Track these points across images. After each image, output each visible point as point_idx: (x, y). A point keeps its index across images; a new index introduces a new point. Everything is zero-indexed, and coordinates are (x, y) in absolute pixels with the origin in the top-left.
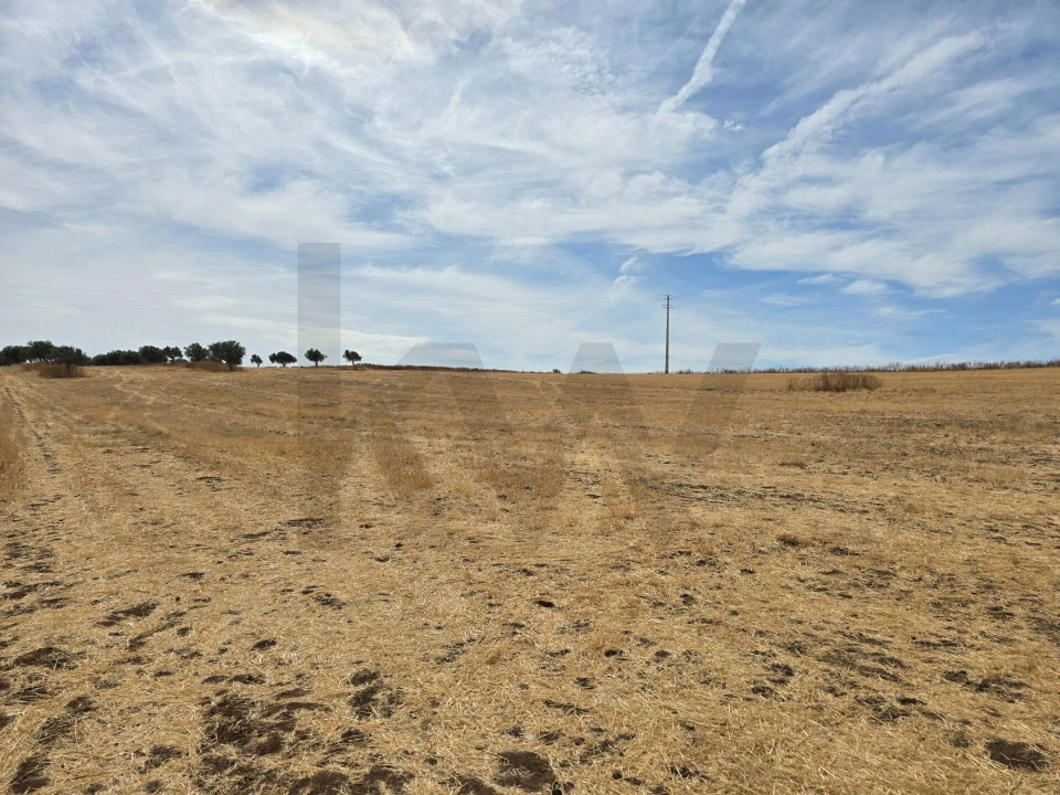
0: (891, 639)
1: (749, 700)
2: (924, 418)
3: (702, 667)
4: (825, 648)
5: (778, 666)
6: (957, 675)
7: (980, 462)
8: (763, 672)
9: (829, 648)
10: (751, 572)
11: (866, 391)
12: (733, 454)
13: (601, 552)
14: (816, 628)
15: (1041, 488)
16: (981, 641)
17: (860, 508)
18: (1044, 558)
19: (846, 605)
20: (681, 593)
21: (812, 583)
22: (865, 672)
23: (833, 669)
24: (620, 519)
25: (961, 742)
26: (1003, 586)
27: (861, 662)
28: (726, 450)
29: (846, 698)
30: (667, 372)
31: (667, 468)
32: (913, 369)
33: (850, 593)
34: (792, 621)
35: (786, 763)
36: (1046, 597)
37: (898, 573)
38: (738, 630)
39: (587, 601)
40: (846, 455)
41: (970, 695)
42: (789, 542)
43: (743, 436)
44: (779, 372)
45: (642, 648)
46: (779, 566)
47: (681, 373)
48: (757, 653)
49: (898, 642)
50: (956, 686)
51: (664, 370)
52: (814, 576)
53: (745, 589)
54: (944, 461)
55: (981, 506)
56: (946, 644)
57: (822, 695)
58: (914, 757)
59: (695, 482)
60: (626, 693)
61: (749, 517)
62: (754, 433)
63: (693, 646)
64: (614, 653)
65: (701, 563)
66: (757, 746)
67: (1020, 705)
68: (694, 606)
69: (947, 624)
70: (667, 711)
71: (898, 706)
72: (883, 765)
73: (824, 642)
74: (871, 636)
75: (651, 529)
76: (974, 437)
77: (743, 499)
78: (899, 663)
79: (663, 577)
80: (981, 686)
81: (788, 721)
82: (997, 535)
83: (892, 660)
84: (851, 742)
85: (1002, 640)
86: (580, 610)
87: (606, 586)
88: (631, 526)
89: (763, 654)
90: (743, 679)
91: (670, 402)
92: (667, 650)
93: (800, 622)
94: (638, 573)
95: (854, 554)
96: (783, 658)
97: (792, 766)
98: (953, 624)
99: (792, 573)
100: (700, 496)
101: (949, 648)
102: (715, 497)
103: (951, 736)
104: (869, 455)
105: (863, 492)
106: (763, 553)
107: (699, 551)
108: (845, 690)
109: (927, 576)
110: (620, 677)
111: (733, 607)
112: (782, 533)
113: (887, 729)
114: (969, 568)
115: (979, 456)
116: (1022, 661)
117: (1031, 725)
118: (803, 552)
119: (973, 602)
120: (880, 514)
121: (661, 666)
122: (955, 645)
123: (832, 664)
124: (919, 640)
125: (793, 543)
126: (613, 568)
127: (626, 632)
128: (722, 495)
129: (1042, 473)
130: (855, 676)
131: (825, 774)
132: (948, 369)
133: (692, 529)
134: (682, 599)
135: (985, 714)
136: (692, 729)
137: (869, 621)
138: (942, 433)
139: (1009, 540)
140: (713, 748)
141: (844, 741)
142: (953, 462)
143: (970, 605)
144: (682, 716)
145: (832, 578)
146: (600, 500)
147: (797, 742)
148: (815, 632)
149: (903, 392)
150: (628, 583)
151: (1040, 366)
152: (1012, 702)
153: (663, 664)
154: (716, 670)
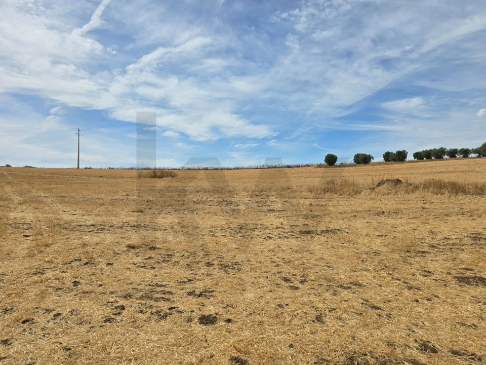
0: (169, 283)
1: (101, 326)
2: (192, 189)
3: (79, 316)
4: (141, 293)
5: (118, 307)
6: (192, 293)
7: (210, 205)
8: (111, 311)
9: (143, 293)
10: (111, 264)
11: (171, 178)
12: (110, 208)
13: (27, 267)
14: (138, 285)
15: (228, 214)
16: (202, 277)
17: (164, 228)
18: (226, 241)
19: (153, 272)
20: (73, 280)
21: (139, 265)
22: (157, 300)
23: (143, 302)
24: (42, 246)
25: (190, 320)
26: (212, 253)
27: (156, 296)
28: (107, 206)
29: (147, 314)
30: (78, 168)
31: (74, 218)
32: (189, 169)
33: (155, 266)
34: (128, 284)
35: (116, 352)
36: (224, 255)
37: (175, 255)
38: (100, 294)
39: (14, 295)
40: (161, 206)
41: (195, 300)
42: (131, 247)
43: (116, 199)
44: (135, 169)
45: (46, 315)
46: (125, 259)
47: (86, 168)
48: (109, 302)
49: (171, 284)
50: (191, 297)
51: (77, 167)
52: (141, 261)
53: (108, 272)
54: (197, 206)
55: (208, 223)
56: (189, 280)
57: (137, 315)
58: (172, 332)
59: (88, 223)
60: (33, 341)
61: (114, 238)
62: (121, 197)
63: (75, 306)
64: (27, 321)
65: (87, 263)
66: (103, 348)
67: (212, 299)
68: (79, 286)
69: (190, 272)
70: (56, 344)
71: (168, 311)
72: (159, 340)
73: (141, 290)
74: (161, 283)
75: (59, 250)
76: (209, 196)
77: (112, 229)
78: (170, 293)
79: (64, 275)
80: (199, 295)
81: (120, 332)
82: (212, 234)
83: (168, 292)
84: (146, 333)
85: (209, 275)
86: (8, 301)
87: (28, 285)
88: (48, 250)
89: (112, 302)
90: (100, 317)
91: (80, 183)
92: (61, 312)
93: (131, 284)
94: (49, 274)
95: (159, 249)
96: (121, 302)
97: (119, 352)
98: (193, 272)
99: (131, 261)
100: (90, 230)
101: (191, 282)
102: (98, 229)
103: (187, 319)
104: (170, 205)
105: (166, 221)
106: (119, 254)
107: (86, 258)
108: (147, 310)
109: (186, 254)
110: (30, 333)
111: (100, 283)
112: (128, 244)
113: (163, 323)
114: (201, 248)
115: (209, 204)
116: (214, 282)
117: (214, 306)
118: (137, 251)
119: (201, 262)
120: (172, 230)
121: (56, 321)
122: (193, 280)
123: (143, 300)
124: (180, 281)
125: (133, 247)
126: (33, 274)
127: (37, 308)
128: (102, 229)
129: (229, 208)
130: (152, 303)
131: (134, 351)
132: (202, 170)
133: (83, 247)
134: (73, 284)
135: (199, 306)
136: (70, 349)
137: (161, 277)
138: (198, 195)
139: (216, 235)
140: (80, 356)
141: (144, 333)
142: (200, 206)
143: (200, 263)
144: (64, 344)
145: (148, 261)
146: (30, 238)
147: (122, 340)
148: (137, 287)
149: (185, 179)
150: (41, 281)
151: (231, 169)
152: (209, 299)
153: (58, 320)
154: (87, 316)
